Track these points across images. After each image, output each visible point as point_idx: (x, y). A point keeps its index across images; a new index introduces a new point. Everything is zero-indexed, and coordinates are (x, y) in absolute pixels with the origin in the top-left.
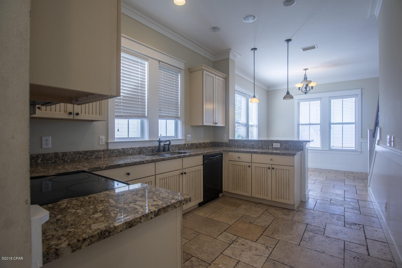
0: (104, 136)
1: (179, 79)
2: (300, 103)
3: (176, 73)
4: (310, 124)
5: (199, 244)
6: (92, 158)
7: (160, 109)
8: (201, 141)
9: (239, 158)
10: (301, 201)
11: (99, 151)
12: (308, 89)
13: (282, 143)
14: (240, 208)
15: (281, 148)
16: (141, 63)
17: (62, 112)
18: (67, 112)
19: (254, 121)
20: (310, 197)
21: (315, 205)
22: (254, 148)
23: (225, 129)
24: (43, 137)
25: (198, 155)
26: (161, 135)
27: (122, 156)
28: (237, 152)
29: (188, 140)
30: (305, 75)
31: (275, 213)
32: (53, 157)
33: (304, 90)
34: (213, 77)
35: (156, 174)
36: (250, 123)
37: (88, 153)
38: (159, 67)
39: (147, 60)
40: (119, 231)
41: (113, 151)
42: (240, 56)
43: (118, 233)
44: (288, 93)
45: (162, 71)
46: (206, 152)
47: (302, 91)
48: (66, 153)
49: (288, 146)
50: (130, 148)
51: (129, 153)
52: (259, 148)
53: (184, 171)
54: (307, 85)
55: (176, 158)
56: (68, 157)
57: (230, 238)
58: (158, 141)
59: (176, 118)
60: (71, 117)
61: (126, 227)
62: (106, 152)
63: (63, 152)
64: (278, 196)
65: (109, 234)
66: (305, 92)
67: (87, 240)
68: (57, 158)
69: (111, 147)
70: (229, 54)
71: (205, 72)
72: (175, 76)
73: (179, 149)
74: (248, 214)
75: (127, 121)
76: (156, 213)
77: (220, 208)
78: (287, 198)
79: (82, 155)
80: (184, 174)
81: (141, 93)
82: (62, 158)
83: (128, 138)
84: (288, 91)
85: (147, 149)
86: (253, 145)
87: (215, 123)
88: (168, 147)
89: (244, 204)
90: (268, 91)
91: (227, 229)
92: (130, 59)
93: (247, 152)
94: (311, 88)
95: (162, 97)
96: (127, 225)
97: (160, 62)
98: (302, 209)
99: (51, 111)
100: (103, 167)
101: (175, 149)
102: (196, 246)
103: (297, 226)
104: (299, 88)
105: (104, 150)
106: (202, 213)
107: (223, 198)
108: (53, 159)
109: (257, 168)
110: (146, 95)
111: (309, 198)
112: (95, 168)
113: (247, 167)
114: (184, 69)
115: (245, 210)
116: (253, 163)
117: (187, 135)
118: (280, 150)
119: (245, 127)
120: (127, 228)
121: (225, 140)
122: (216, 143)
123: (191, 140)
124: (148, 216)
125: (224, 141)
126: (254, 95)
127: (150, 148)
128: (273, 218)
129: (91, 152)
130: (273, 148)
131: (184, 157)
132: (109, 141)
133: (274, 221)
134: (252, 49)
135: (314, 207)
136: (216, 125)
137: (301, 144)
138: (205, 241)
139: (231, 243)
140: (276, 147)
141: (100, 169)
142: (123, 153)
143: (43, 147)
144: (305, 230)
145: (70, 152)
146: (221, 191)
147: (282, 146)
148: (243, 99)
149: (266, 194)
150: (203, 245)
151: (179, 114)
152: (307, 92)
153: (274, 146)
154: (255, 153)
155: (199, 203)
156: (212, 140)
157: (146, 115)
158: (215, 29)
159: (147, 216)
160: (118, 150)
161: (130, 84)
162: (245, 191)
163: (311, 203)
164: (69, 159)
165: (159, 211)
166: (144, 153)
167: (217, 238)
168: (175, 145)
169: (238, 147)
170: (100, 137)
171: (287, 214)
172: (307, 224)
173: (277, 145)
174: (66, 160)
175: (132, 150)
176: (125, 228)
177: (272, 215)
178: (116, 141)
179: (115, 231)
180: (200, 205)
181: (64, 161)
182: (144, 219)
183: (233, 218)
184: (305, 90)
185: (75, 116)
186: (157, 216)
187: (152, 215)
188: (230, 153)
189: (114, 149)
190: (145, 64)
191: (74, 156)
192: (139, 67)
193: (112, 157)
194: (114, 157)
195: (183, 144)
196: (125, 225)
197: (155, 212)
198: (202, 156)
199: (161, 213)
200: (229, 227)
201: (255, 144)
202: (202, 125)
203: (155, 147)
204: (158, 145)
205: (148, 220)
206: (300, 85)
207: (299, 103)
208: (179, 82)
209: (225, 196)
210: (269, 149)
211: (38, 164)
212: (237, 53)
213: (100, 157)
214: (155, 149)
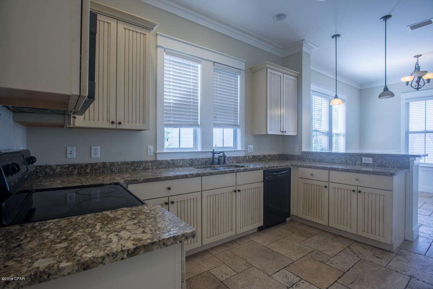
0: (152, 146)
1: (239, 82)
2: (410, 103)
3: (234, 74)
4: (426, 132)
5: (247, 279)
6: (139, 169)
7: (215, 116)
8: (266, 153)
9: (311, 175)
10: (405, 240)
11: (147, 162)
12: (421, 83)
13: (377, 157)
14: (311, 239)
15: (374, 164)
16: (193, 66)
17: (105, 121)
18: (109, 121)
19: (340, 127)
20: (421, 234)
21: (429, 248)
22: (334, 163)
23: (296, 139)
24: (92, 147)
25: (256, 169)
26: (216, 146)
27: (172, 167)
28: (310, 167)
29: (249, 152)
30: (417, 64)
31: (361, 252)
32: (101, 167)
33: (414, 84)
34: (281, 76)
35: (203, 190)
36: (334, 131)
37: (135, 164)
38: (214, 69)
39: (199, 62)
40: (66, 274)
41: (161, 162)
42: (318, 48)
43: (64, 276)
44: (386, 89)
45: (218, 74)
46: (267, 166)
47: (411, 86)
48: (113, 163)
49: (385, 161)
50: (180, 160)
51: (179, 164)
52: (341, 164)
53: (238, 188)
54: (420, 78)
55: (228, 173)
56: (116, 168)
57: (289, 279)
58: (212, 152)
59: (235, 126)
60: (114, 126)
61: (78, 269)
62: (154, 163)
63: (110, 162)
64: (366, 230)
65: (48, 277)
66: (417, 87)
67: (12, 283)
68: (105, 168)
69: (159, 158)
70: (302, 46)
71: (269, 70)
72: (233, 78)
73: (238, 162)
74: (320, 249)
75: (179, 130)
76: (130, 252)
77: (285, 236)
78: (381, 234)
79: (129, 166)
80: (238, 192)
81: (193, 99)
82: (110, 168)
83: (180, 148)
84: (386, 86)
85: (199, 160)
86: (333, 159)
87: (283, 132)
88: (223, 159)
89: (318, 235)
90: (360, 90)
91: (288, 266)
92: (181, 63)
93: (323, 168)
94: (426, 81)
95: (217, 102)
96: (79, 266)
97: (215, 63)
98: (404, 252)
99: (94, 120)
100: (140, 179)
101: (233, 162)
102: (244, 282)
103: (394, 277)
104: (407, 83)
105: (152, 161)
106: (261, 240)
107: (291, 224)
108: (101, 169)
109: (336, 189)
110: (199, 101)
111: (419, 236)
112: (132, 180)
113: (323, 187)
114: (244, 69)
115: (318, 243)
116: (331, 182)
117: (249, 146)
118: (373, 167)
119: (327, 136)
120: (80, 271)
121: (297, 152)
122: (286, 155)
123: (252, 152)
124: (116, 256)
125: (295, 154)
126: (336, 95)
127: (203, 160)
128: (358, 259)
129: (138, 163)
130: (362, 164)
131: (238, 172)
132: (158, 152)
133: (358, 263)
134: (333, 37)
135: (426, 251)
136: (285, 134)
137: (407, 160)
138: (256, 278)
139: (290, 286)
140: (367, 162)
141: (137, 182)
142: (172, 164)
143: (92, 157)
144: (407, 285)
145: (118, 162)
146: (289, 215)
147: (375, 161)
148: (324, 101)
149: (349, 225)
150: (253, 283)
151: (238, 121)
152: (419, 87)
153: (363, 162)
154: (333, 169)
155: (259, 227)
156: (281, 152)
157: (199, 123)
158: (280, 16)
159: (114, 255)
160: (167, 161)
161: (181, 90)
162: (320, 218)
163: (422, 244)
164: (117, 170)
165: (137, 250)
166: (195, 165)
167: (272, 276)
168: (233, 157)
169: (314, 160)
170: (148, 148)
171: (380, 256)
172: (411, 277)
173: (370, 160)
174: (113, 170)
175: (182, 162)
176: (75, 271)
177: (356, 255)
178: (165, 151)
179: (58, 273)
180: (260, 229)
181: (112, 172)
182: (109, 259)
183: (299, 252)
184: (417, 84)
185: (117, 125)
186: (133, 256)
187: (124, 254)
188: (300, 169)
189: (163, 160)
190: (197, 67)
191: (121, 166)
192: (191, 71)
193: (161, 168)
194: (162, 168)
195: (242, 156)
196: (75, 266)
197: (128, 250)
198: (262, 171)
199: (140, 253)
200: (291, 264)
201: (337, 158)
202: (265, 134)
203: (209, 159)
204: (212, 157)
205: (116, 261)
206: (409, 79)
207: (408, 104)
208: (239, 84)
209: (294, 221)
210: (356, 165)
211: (87, 173)
212: (313, 44)
213: (148, 168)
214: (209, 162)
